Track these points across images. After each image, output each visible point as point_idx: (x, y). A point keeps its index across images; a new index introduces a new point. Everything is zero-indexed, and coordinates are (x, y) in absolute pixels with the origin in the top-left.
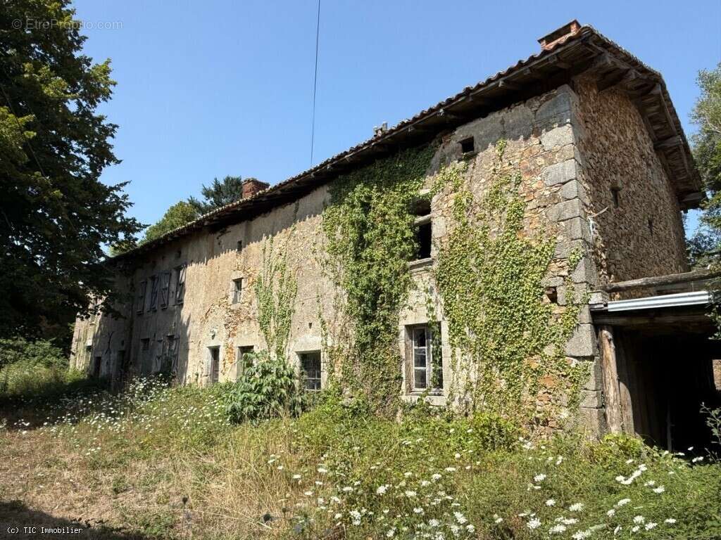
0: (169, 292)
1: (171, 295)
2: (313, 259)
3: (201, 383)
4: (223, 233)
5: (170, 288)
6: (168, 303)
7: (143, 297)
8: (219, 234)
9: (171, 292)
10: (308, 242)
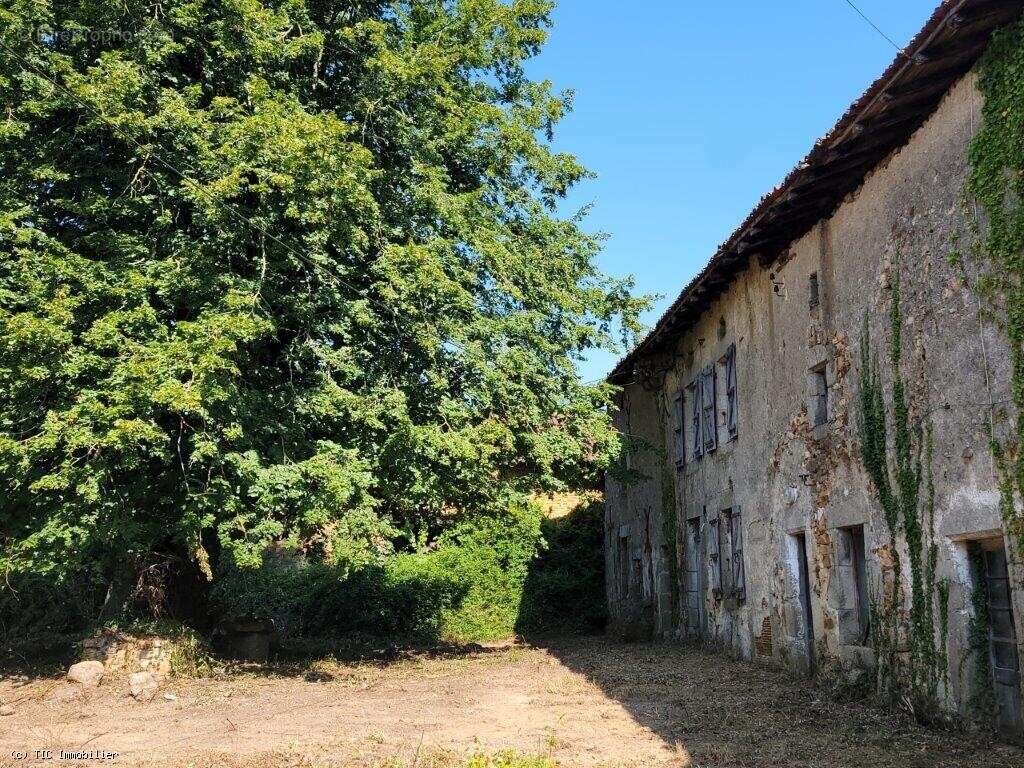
0: (715, 416)
1: (721, 421)
2: (955, 283)
3: (784, 614)
4: (784, 261)
5: (718, 406)
6: (717, 440)
7: (681, 431)
8: (776, 265)
9: (720, 415)
10: (942, 239)
